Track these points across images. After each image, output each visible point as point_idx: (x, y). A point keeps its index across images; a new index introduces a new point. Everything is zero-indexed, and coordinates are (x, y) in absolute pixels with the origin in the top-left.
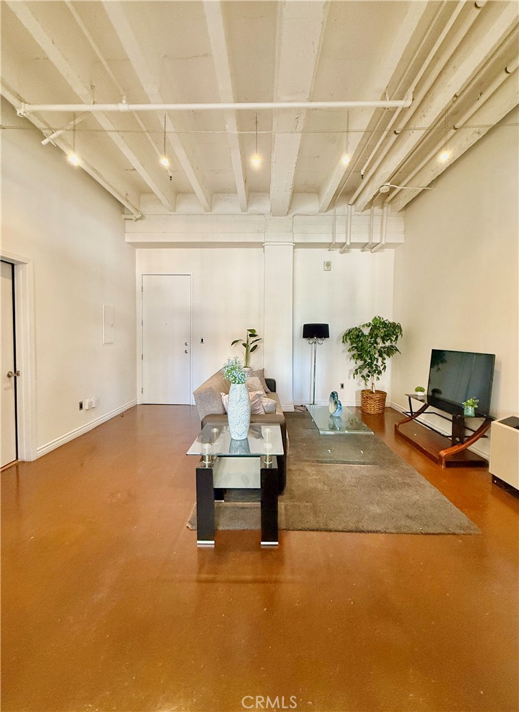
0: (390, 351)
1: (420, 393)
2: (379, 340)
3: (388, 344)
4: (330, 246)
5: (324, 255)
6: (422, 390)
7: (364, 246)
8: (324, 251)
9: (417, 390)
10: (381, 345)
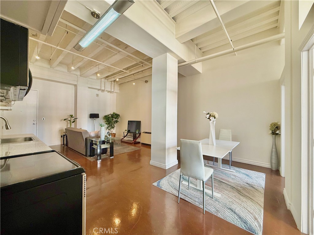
0: (117, 122)
1: (126, 131)
2: (114, 119)
3: (116, 120)
4: (99, 90)
5: (97, 92)
6: (126, 130)
7: (109, 92)
8: (96, 90)
9: (125, 131)
10: (114, 120)
